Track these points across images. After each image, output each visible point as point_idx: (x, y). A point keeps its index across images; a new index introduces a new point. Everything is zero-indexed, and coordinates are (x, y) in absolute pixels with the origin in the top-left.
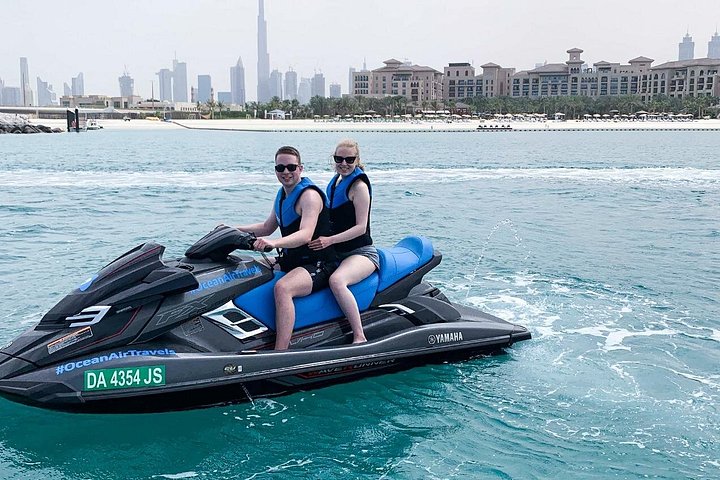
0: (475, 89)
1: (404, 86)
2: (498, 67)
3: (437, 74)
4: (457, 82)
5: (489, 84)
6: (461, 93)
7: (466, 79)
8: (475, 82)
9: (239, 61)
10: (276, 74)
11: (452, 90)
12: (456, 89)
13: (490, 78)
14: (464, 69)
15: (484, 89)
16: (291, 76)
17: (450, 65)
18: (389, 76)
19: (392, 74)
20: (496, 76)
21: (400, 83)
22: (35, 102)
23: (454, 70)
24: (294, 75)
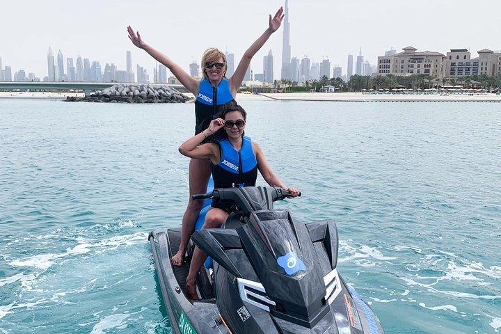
0: (471, 69)
1: (419, 67)
2: (492, 52)
3: (443, 57)
4: (457, 64)
5: (484, 66)
6: (460, 72)
7: (464, 62)
8: (472, 63)
9: (270, 51)
10: (295, 60)
11: (452, 69)
12: (456, 69)
13: (484, 60)
14: (464, 53)
15: (479, 69)
16: (306, 61)
17: (452, 51)
18: (406, 60)
19: (409, 58)
20: (489, 60)
21: (415, 65)
22: (136, 80)
23: (454, 55)
24: (308, 61)
